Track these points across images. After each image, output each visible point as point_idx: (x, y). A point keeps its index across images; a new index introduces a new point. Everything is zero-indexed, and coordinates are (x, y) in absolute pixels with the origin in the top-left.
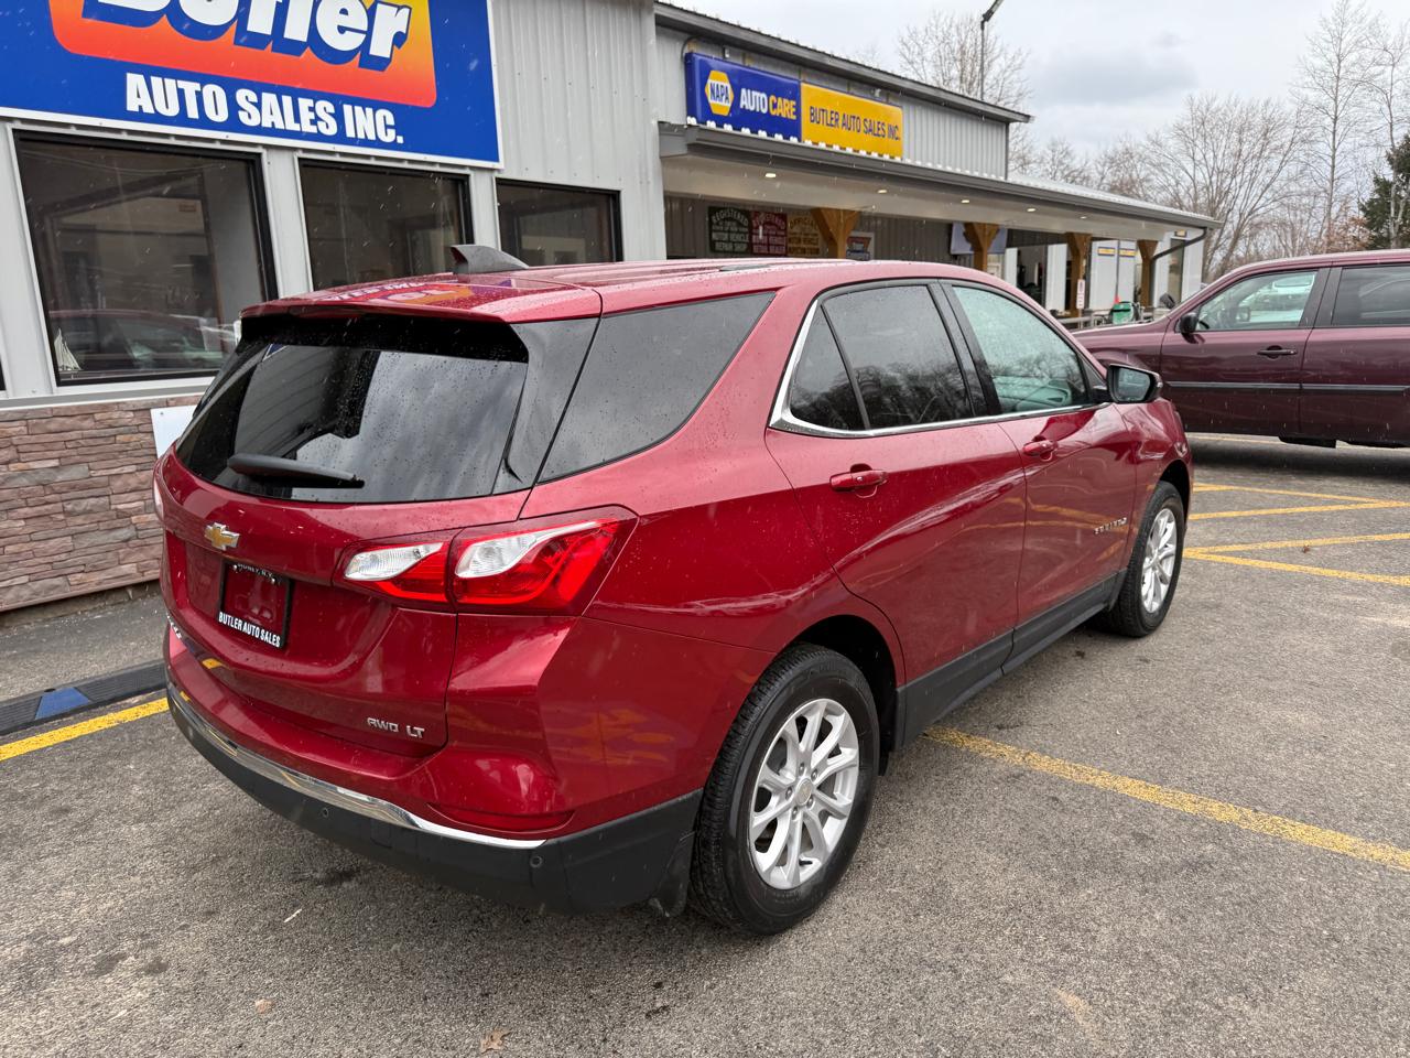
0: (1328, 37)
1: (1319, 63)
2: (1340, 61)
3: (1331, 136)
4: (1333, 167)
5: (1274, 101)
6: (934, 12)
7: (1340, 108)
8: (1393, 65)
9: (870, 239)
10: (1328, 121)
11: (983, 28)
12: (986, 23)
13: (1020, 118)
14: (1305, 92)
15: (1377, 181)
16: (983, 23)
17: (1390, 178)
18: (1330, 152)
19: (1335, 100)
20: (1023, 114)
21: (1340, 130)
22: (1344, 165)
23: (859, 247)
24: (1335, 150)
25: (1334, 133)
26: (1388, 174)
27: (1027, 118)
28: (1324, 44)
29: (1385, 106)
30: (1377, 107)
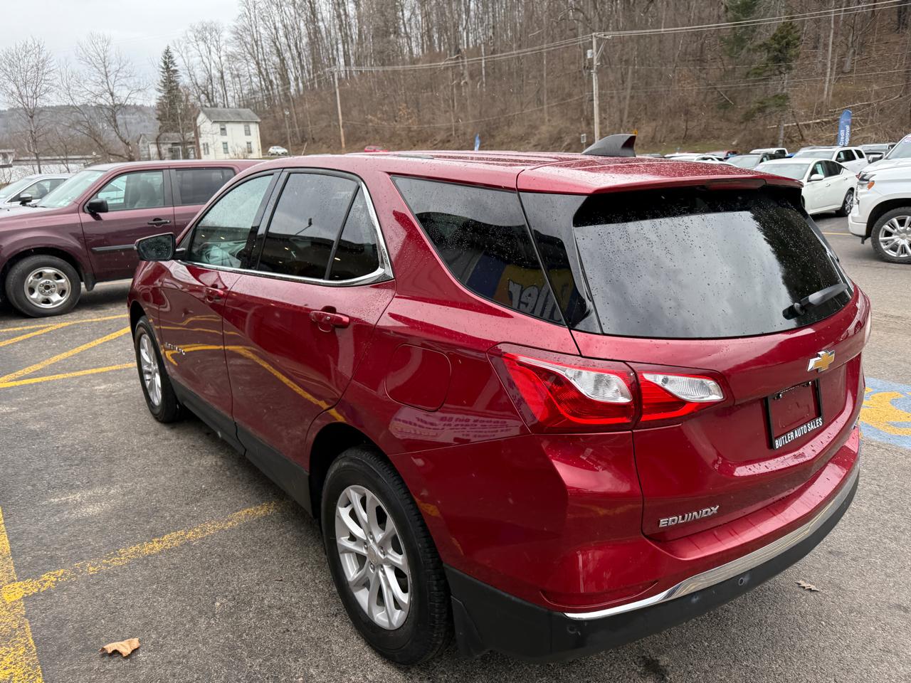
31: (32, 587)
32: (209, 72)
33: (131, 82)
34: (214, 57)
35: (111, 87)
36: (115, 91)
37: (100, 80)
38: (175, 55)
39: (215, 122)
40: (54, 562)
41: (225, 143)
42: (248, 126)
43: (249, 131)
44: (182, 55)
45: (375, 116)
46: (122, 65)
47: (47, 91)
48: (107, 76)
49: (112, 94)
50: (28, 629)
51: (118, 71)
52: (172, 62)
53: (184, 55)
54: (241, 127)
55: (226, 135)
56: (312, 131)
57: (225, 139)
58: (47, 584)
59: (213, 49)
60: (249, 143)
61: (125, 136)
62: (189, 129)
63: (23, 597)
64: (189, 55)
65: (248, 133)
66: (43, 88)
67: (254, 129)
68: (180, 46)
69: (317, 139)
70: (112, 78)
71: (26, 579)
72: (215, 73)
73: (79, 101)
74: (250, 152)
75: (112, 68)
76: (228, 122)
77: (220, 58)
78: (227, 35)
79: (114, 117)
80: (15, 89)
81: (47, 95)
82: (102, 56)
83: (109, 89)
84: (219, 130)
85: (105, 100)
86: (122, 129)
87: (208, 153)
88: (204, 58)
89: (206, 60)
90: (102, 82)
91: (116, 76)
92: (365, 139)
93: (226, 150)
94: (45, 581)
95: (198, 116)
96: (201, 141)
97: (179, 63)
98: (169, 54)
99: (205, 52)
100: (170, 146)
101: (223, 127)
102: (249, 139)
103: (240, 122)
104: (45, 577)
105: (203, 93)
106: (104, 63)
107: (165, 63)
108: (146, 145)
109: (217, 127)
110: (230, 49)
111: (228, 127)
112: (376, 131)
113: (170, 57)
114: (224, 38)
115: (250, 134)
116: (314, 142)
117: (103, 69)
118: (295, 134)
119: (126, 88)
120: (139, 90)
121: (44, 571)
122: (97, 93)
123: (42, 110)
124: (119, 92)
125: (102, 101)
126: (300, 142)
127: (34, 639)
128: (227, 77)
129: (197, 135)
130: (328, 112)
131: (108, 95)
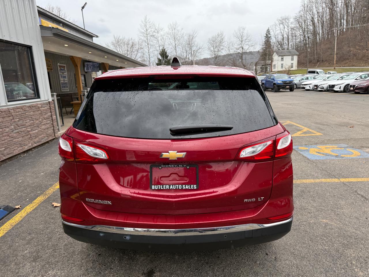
0: (144, 25)
1: (143, 31)
2: (147, 31)
3: (148, 48)
4: (149, 55)
5: (133, 38)
6: (49, 4)
7: (149, 42)
8: (158, 33)
9: (65, 66)
10: (147, 44)
11: (82, 11)
12: (83, 10)
13: (95, 36)
14: (141, 37)
15: (158, 59)
16: (82, 9)
17: (161, 59)
18: (148, 51)
19: (147, 39)
20: (96, 35)
21: (149, 47)
22: (152, 55)
23: (63, 69)
24: (149, 51)
25: (148, 47)
26: (160, 57)
27: (97, 36)
28: (143, 27)
29: (157, 42)
30: (156, 42)
32: (283, 36)
33: (250, 43)
34: (286, 30)
35: (243, 45)
36: (244, 47)
37: (239, 43)
38: (271, 31)
39: (279, 56)
41: (282, 64)
42: (293, 57)
43: (293, 59)
44: (273, 31)
45: (355, 48)
46: (248, 37)
47: (222, 49)
48: (242, 42)
49: (242, 48)
51: (246, 40)
52: (269, 34)
53: (274, 30)
54: (290, 57)
55: (283, 61)
56: (322, 57)
57: (282, 62)
59: (286, 27)
60: (292, 64)
61: (244, 63)
62: (269, 59)
64: (276, 30)
65: (292, 59)
66: (221, 48)
67: (296, 58)
68: (273, 27)
69: (324, 61)
70: (244, 42)
72: (285, 36)
73: (232, 52)
74: (292, 67)
75: (244, 38)
76: (285, 56)
77: (288, 30)
78: (292, 20)
79: (242, 57)
80: (213, 50)
81: (222, 51)
82: (241, 34)
83: (242, 46)
84: (281, 59)
85: (240, 51)
86: (244, 61)
87: (275, 68)
88: (282, 30)
89: (282, 32)
90: (240, 44)
91: (245, 41)
92: (348, 59)
93: (282, 67)
95: (273, 54)
96: (273, 63)
97: (272, 33)
98: (269, 31)
99: (282, 28)
100: (261, 66)
101: (282, 58)
102: (292, 62)
103: (289, 55)
105: (279, 44)
106: (242, 37)
107: (267, 35)
108: (253, 66)
109: (280, 58)
110: (293, 26)
111: (285, 58)
112: (355, 55)
113: (269, 32)
114: (290, 22)
115: (293, 60)
116: (323, 62)
117: (241, 39)
118: (315, 59)
119: (248, 45)
120: (252, 46)
122: (238, 48)
123: (220, 56)
124: (245, 47)
125: (239, 51)
126: (316, 62)
128: (290, 37)
129: (272, 61)
130: (332, 48)
131: (241, 49)
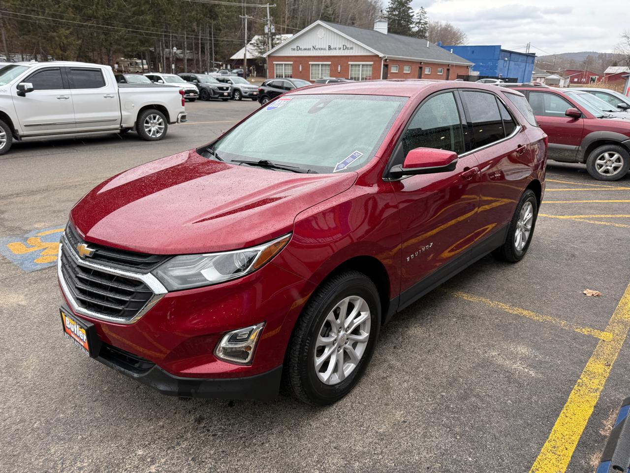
31: (596, 333)
40: (576, 337)
50: (611, 320)
58: (589, 330)
63: (603, 331)
71: (596, 338)
94: (588, 331)
104: (586, 333)
121: (584, 336)
127: (612, 316)
